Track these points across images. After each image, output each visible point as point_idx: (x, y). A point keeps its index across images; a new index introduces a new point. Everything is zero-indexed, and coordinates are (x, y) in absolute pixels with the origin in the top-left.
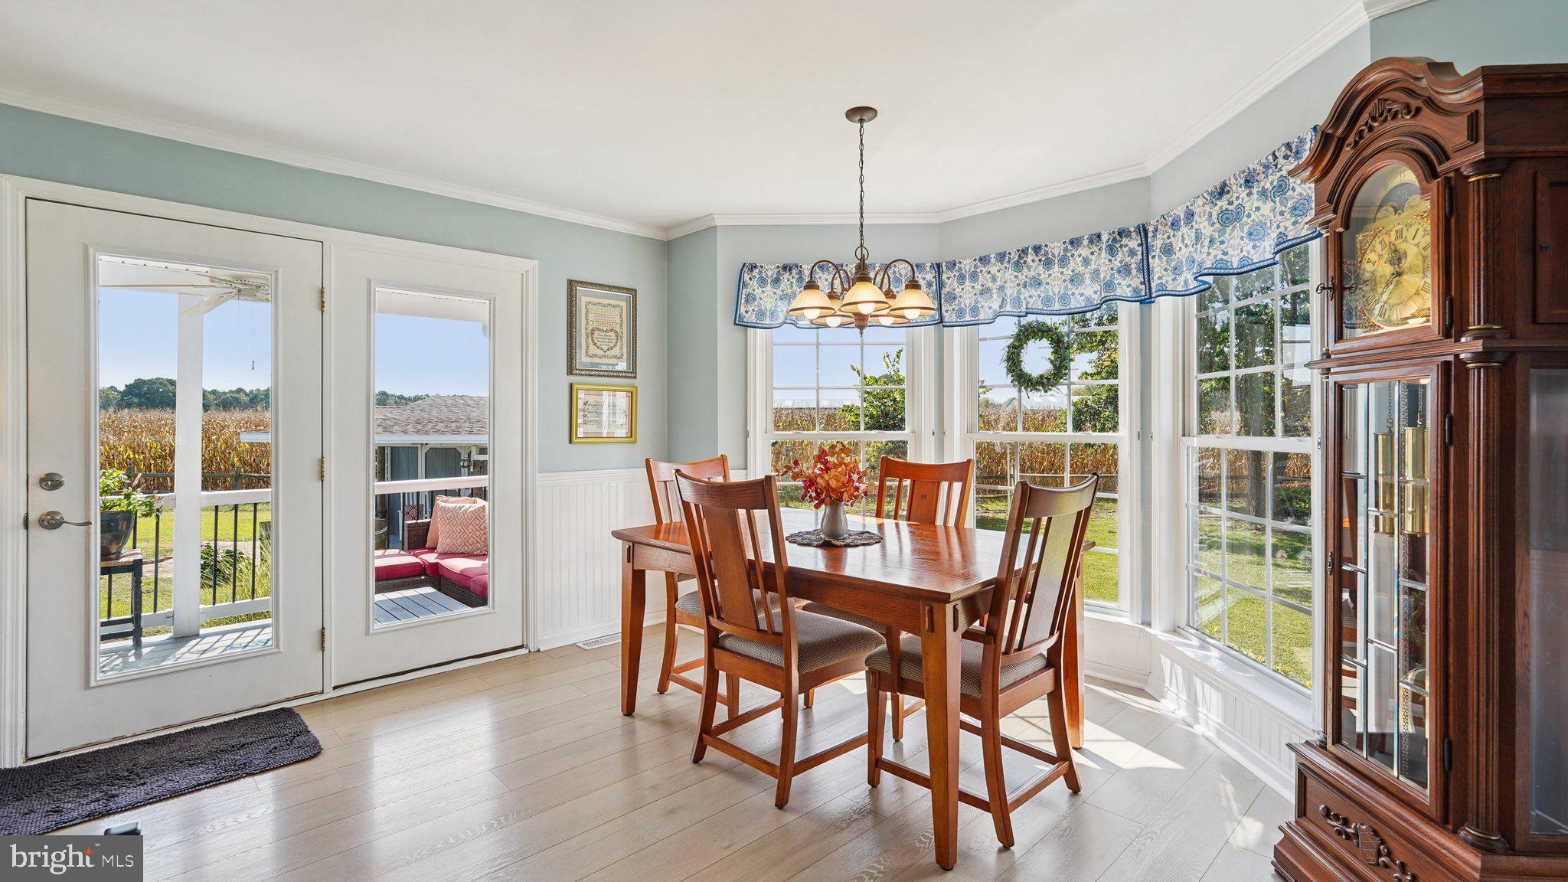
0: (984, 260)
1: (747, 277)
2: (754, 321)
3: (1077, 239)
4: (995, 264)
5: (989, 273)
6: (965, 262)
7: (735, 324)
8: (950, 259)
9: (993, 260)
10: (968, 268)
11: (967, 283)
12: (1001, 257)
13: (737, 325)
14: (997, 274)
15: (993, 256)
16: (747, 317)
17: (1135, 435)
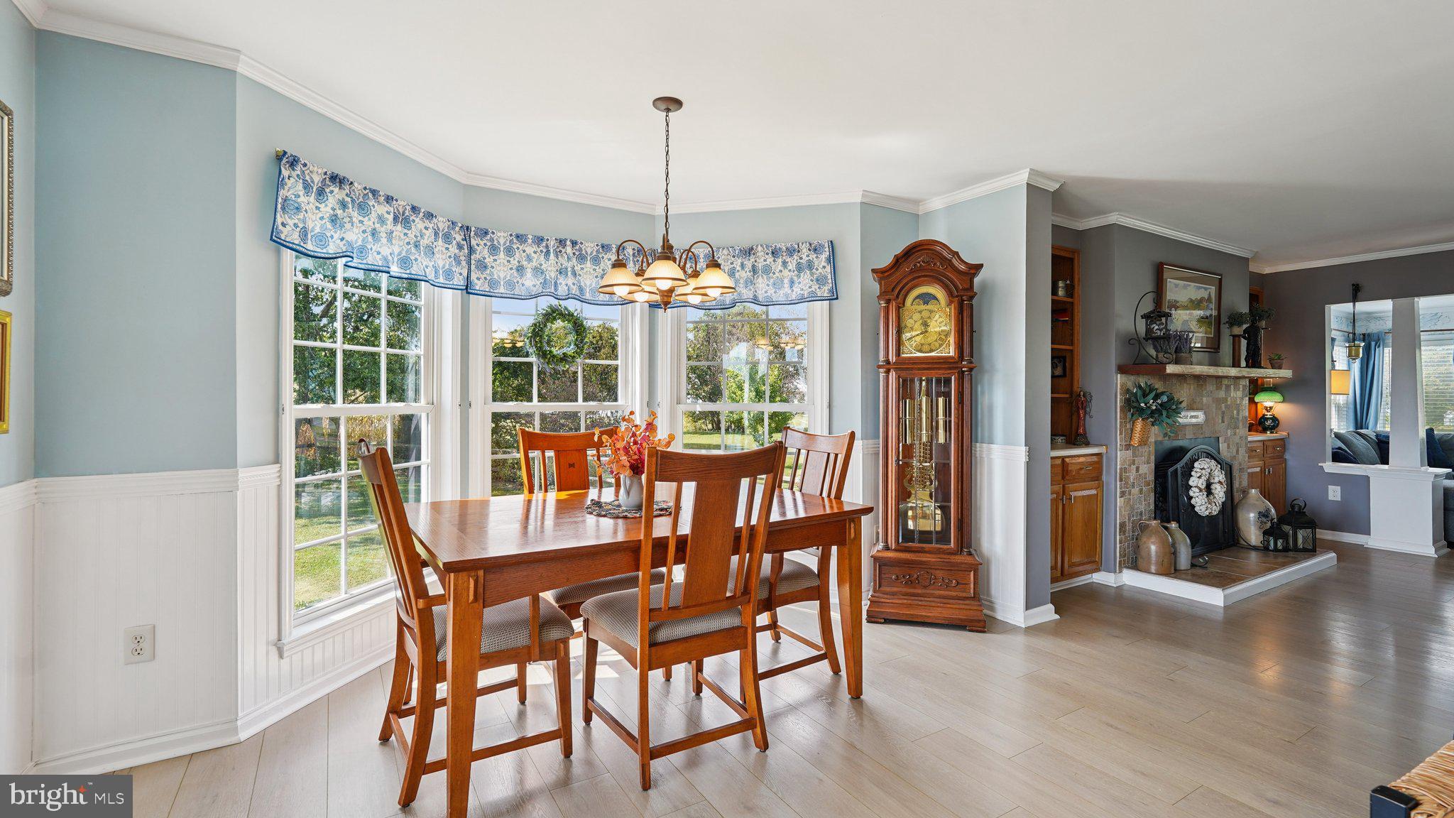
0: (521, 238)
1: (285, 173)
2: (297, 242)
3: (607, 245)
4: (531, 245)
5: (524, 251)
6: (499, 234)
7: (271, 239)
8: (483, 226)
9: (530, 241)
10: (502, 241)
11: (502, 255)
12: (539, 240)
13: (274, 241)
14: (533, 255)
15: (530, 237)
16: (285, 233)
17: (645, 404)
